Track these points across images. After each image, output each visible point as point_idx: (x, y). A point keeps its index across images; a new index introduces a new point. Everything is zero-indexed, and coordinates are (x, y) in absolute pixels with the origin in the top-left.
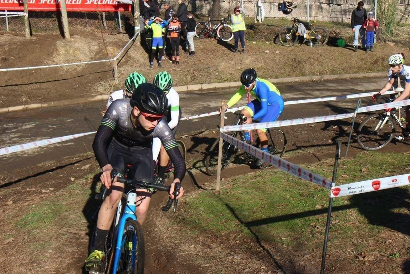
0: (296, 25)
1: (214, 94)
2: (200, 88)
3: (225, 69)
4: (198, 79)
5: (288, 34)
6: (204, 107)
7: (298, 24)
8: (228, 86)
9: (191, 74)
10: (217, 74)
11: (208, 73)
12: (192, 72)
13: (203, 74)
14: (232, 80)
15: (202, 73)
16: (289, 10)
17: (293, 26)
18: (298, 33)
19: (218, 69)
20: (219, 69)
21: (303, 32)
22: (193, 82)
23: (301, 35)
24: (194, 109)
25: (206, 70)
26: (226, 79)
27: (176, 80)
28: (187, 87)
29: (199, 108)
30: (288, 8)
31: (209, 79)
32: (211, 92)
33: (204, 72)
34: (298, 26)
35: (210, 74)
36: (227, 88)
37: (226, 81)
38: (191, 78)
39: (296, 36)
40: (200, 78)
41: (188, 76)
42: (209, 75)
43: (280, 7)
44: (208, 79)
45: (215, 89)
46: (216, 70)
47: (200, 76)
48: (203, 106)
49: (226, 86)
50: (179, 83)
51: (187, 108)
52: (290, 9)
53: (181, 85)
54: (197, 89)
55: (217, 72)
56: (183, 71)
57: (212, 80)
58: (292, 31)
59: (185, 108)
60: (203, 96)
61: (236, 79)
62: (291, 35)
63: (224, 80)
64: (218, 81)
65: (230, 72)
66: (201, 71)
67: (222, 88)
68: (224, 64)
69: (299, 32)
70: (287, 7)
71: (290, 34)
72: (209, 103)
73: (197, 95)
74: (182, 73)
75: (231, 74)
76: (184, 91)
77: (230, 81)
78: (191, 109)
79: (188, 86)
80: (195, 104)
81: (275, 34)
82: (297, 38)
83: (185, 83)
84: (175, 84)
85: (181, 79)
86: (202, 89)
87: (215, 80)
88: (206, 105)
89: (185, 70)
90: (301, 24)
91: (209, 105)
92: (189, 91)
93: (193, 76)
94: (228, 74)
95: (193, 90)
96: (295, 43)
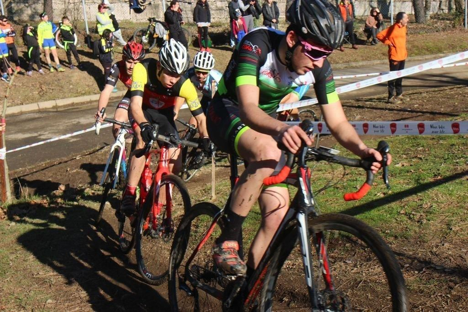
0: (152, 25)
1: (75, 110)
2: (55, 105)
3: (80, 80)
4: (48, 94)
5: (144, 37)
6: (74, 125)
7: (155, 24)
8: (88, 100)
9: (38, 89)
10: (71, 86)
11: (59, 86)
12: (38, 86)
13: (53, 88)
14: (91, 93)
15: (52, 86)
16: (142, 8)
17: (149, 26)
18: (156, 35)
19: (71, 81)
20: (73, 81)
21: (162, 33)
22: (42, 98)
23: (160, 36)
24: (61, 128)
25: (56, 83)
26: (84, 92)
27: (20, 97)
28: (38, 105)
29: (67, 126)
30: (141, 6)
31: (62, 94)
32: (70, 108)
33: (54, 85)
34: (155, 27)
35: (62, 87)
36: (88, 103)
37: (83, 94)
38: (39, 93)
39: (154, 38)
40: (51, 93)
41: (35, 91)
42: (61, 89)
43: (132, 4)
44: (60, 94)
45: (73, 104)
46: (70, 82)
47: (51, 91)
48: (71, 123)
49: (86, 101)
50: (25, 101)
51: (52, 128)
52: (143, 6)
53: (28, 104)
54: (51, 106)
55: (71, 84)
56: (26, 86)
57: (66, 95)
58: (148, 32)
59: (50, 128)
60: (63, 114)
61: (96, 92)
62: (148, 37)
63: (82, 94)
64: (75, 95)
65: (87, 83)
66: (49, 84)
67: (83, 103)
68: (77, 74)
69: (157, 33)
70: (141, 3)
71: (147, 35)
72: (77, 120)
73: (55, 113)
74: (25, 88)
75: (88, 86)
76: (35, 110)
77: (89, 93)
78: (58, 128)
79: (39, 103)
80: (59, 122)
81: (128, 37)
82: (155, 40)
83: (32, 100)
84: (19, 102)
85: (26, 96)
86: (56, 106)
87: (70, 95)
88: (75, 123)
89: (28, 85)
90: (158, 23)
91: (79, 122)
92: (41, 109)
93: (40, 92)
94: (86, 86)
95: (46, 108)
96: (153, 46)
